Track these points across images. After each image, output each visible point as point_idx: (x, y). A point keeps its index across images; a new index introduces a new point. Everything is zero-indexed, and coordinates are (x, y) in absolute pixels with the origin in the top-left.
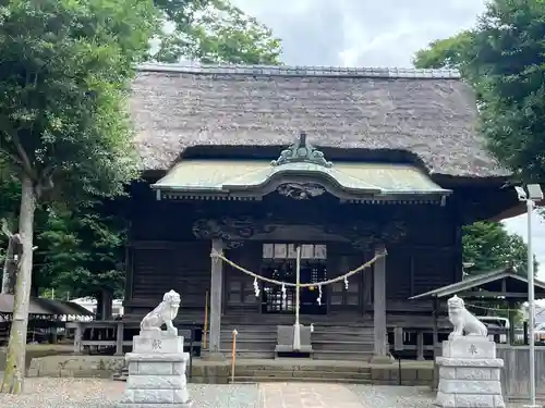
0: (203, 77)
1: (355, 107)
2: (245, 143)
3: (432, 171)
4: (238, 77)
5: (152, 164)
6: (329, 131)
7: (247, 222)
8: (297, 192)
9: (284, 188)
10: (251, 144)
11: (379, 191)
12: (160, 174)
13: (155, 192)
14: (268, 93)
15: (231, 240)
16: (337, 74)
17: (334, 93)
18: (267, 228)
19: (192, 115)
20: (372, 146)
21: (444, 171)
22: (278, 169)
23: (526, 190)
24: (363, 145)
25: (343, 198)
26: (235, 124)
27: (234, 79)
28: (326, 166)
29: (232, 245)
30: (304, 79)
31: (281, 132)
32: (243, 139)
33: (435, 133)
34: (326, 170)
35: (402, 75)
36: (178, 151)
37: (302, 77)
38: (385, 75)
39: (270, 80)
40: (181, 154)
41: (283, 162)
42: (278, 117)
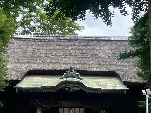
0: (36, 40)
1: (96, 53)
2: (51, 69)
3: (123, 80)
4: (51, 40)
5: (14, 77)
6: (85, 63)
7: (51, 100)
8: (69, 89)
9: (64, 88)
10: (54, 69)
11: (101, 89)
12: (18, 81)
13: (15, 89)
14: (62, 47)
15: (45, 107)
16: (90, 39)
17: (88, 47)
18: (59, 102)
19: (31, 57)
20: (101, 70)
21: (128, 80)
22: (62, 80)
23: (146, 91)
24: (97, 70)
25: (87, 91)
26: (48, 61)
27: (49, 41)
28: (80, 79)
29: (45, 109)
30: (77, 41)
31: (66, 64)
32: (50, 67)
33: (126, 64)
34: (80, 81)
35: (116, 39)
36: (25, 72)
37: (76, 40)
38: (109, 39)
39: (63, 41)
40: (26, 73)
41: (64, 77)
42: (65, 58)
